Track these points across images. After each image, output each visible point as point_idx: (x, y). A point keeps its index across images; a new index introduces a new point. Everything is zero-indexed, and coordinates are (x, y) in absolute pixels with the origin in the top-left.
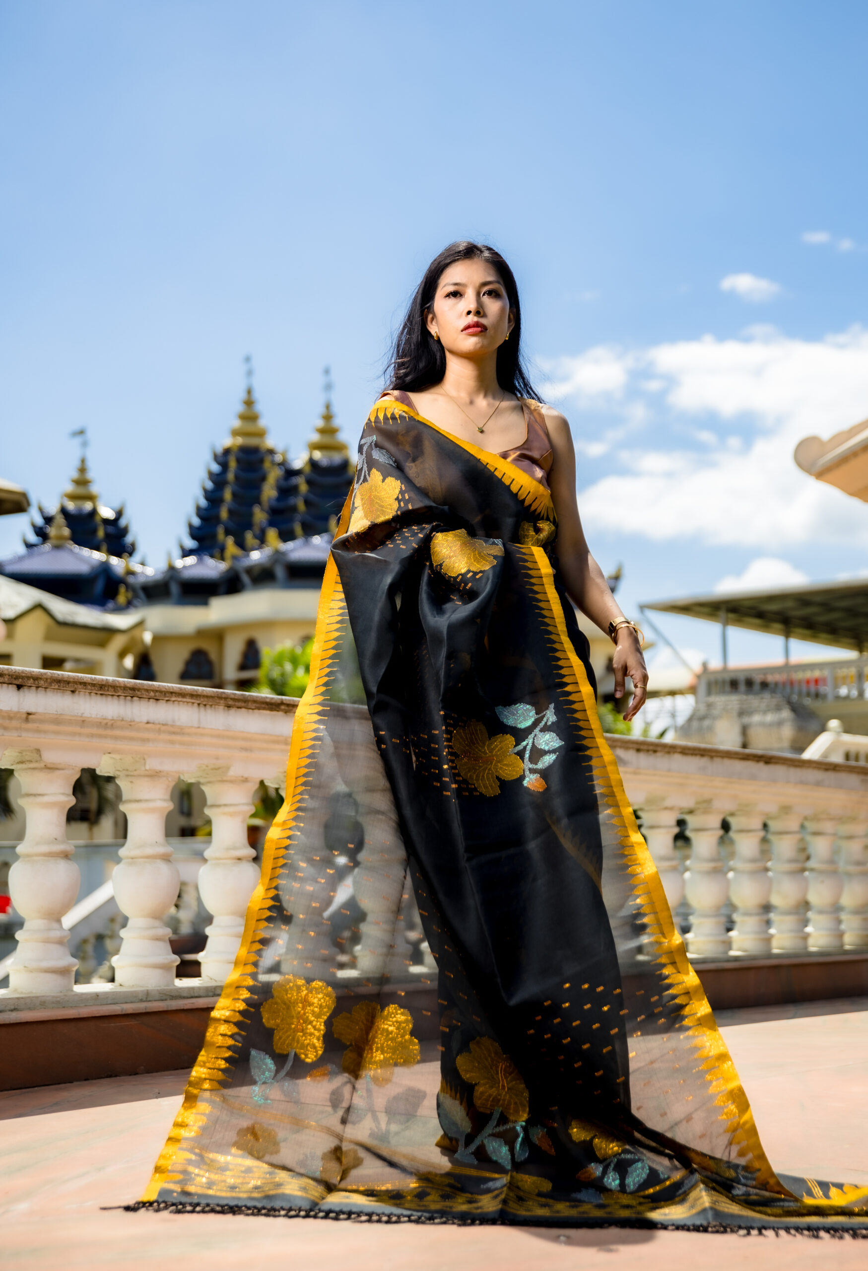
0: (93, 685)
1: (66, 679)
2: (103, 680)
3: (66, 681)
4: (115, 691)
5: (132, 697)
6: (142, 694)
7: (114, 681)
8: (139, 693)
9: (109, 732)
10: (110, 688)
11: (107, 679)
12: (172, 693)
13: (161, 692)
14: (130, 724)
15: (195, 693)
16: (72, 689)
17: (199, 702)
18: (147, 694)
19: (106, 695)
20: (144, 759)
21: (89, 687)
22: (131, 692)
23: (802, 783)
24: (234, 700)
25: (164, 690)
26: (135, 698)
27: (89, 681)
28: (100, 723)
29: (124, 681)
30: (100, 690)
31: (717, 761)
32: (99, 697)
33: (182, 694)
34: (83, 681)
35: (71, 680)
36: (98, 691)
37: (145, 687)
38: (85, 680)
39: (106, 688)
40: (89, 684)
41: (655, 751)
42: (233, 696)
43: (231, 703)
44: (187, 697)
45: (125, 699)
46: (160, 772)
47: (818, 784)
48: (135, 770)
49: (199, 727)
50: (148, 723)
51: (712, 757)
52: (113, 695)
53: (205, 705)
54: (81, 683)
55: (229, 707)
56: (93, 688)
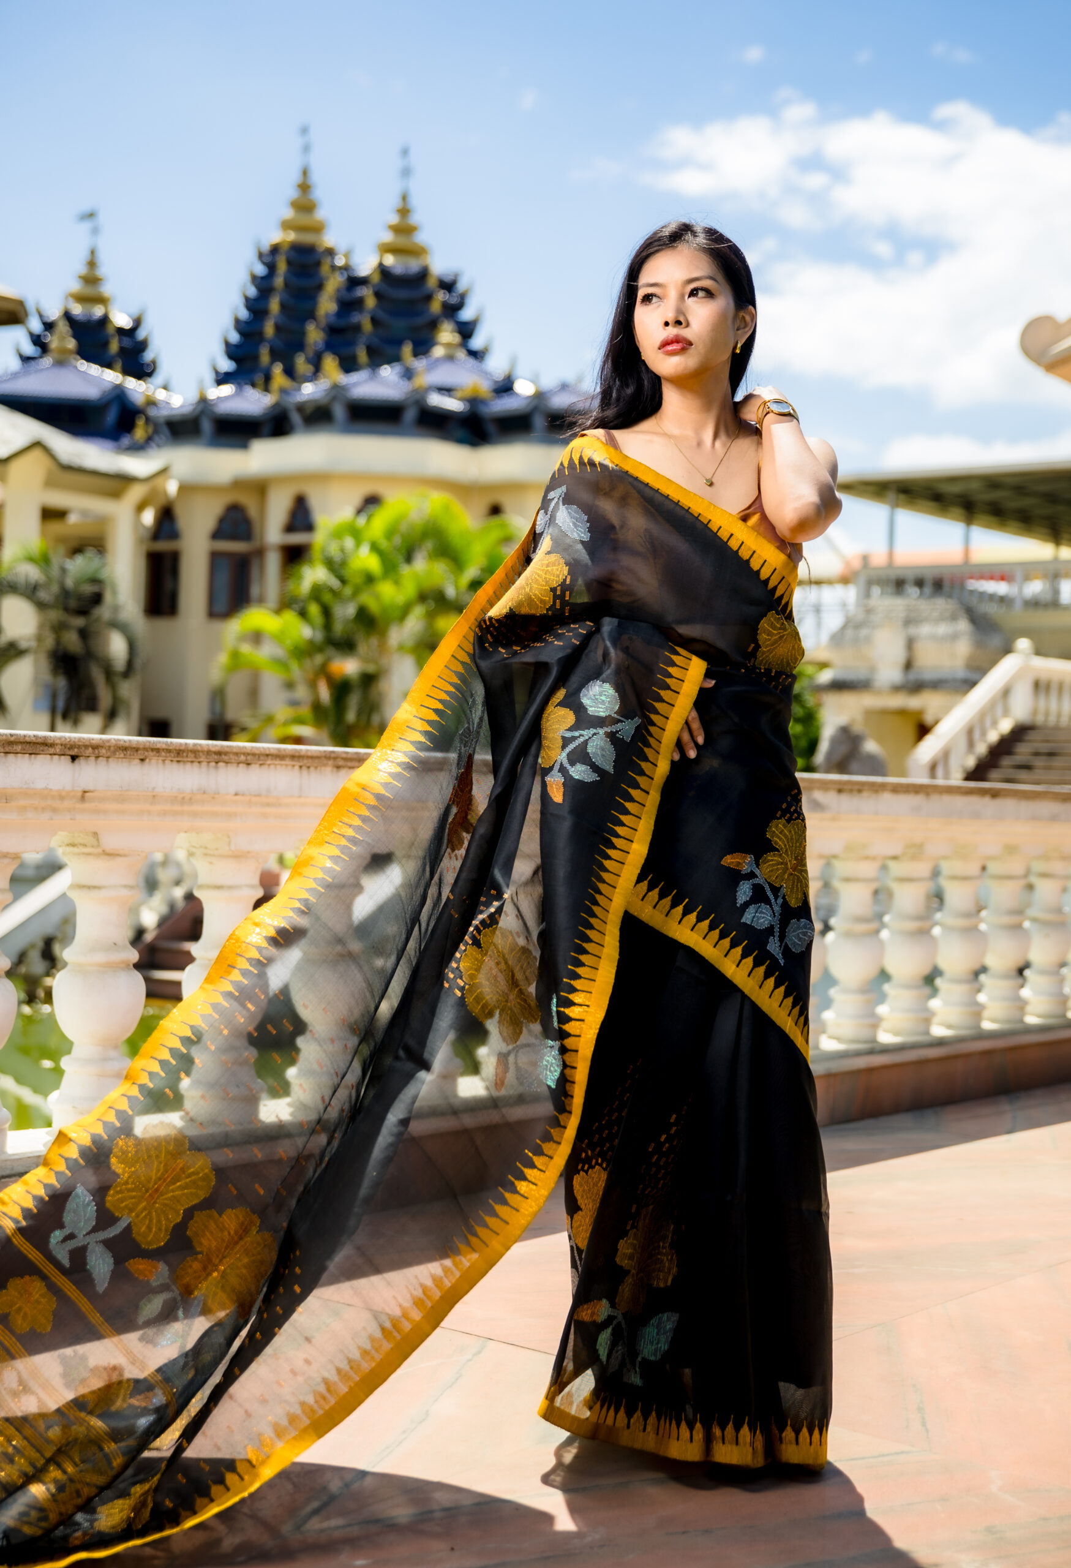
0: (169, 751)
1: (134, 746)
2: (181, 744)
3: (134, 748)
4: (195, 757)
5: (217, 763)
6: (230, 759)
7: (195, 745)
8: (226, 758)
9: (186, 808)
10: (190, 754)
11: (186, 744)
12: (267, 755)
13: (254, 755)
14: (213, 796)
15: (297, 754)
16: (142, 757)
17: (301, 764)
18: (236, 758)
19: (184, 762)
20: (229, 837)
21: (163, 754)
22: (216, 757)
23: (1035, 818)
24: (345, 759)
25: (257, 752)
26: (221, 764)
27: (164, 746)
28: (176, 797)
29: (208, 745)
30: (177, 757)
31: (935, 798)
32: (175, 765)
33: (280, 756)
34: (155, 747)
35: (141, 747)
36: (174, 757)
37: (235, 750)
38: (159, 746)
39: (185, 754)
40: (163, 750)
41: (860, 791)
42: (344, 756)
43: (341, 763)
44: (287, 759)
45: (208, 765)
46: (248, 852)
47: (1054, 818)
48: (217, 849)
49: (300, 797)
50: (236, 794)
51: (928, 794)
52: (192, 762)
53: (309, 767)
54: (152, 750)
55: (338, 767)
56: (168, 755)
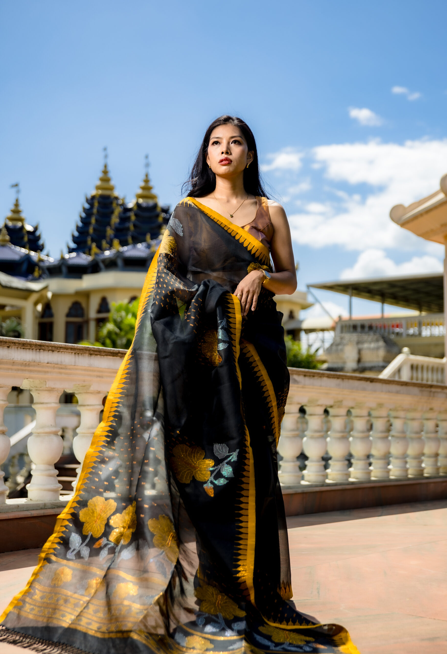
0: (19, 344)
1: (5, 341)
2: (24, 341)
3: (5, 342)
4: (30, 347)
5: (40, 350)
6: (45, 348)
7: (30, 341)
8: (43, 348)
9: (27, 368)
10: (28, 345)
11: (26, 341)
12: (61, 347)
13: (55, 347)
14: (39, 364)
15: (73, 348)
16: (8, 346)
17: (75, 352)
18: (48, 348)
19: (26, 349)
20: (46, 382)
21: (17, 345)
22: (39, 347)
23: (389, 392)
24: (94, 351)
27: (17, 341)
28: (23, 363)
29: (35, 342)
30: (23, 346)
31: (346, 381)
32: (22, 350)
33: (66, 348)
34: (14, 342)
35: (8, 341)
36: (22, 346)
37: (47, 345)
38: (15, 341)
39: (26, 345)
40: (17, 343)
41: (314, 376)
42: (93, 349)
43: (92, 352)
44: (69, 350)
45: (36, 351)
46: (54, 388)
47: (398, 392)
48: (41, 387)
49: (75, 365)
50: (48, 363)
51: (343, 379)
52: (29, 349)
53: (78, 354)
54: (13, 343)
55: (91, 354)
56: (19, 345)
